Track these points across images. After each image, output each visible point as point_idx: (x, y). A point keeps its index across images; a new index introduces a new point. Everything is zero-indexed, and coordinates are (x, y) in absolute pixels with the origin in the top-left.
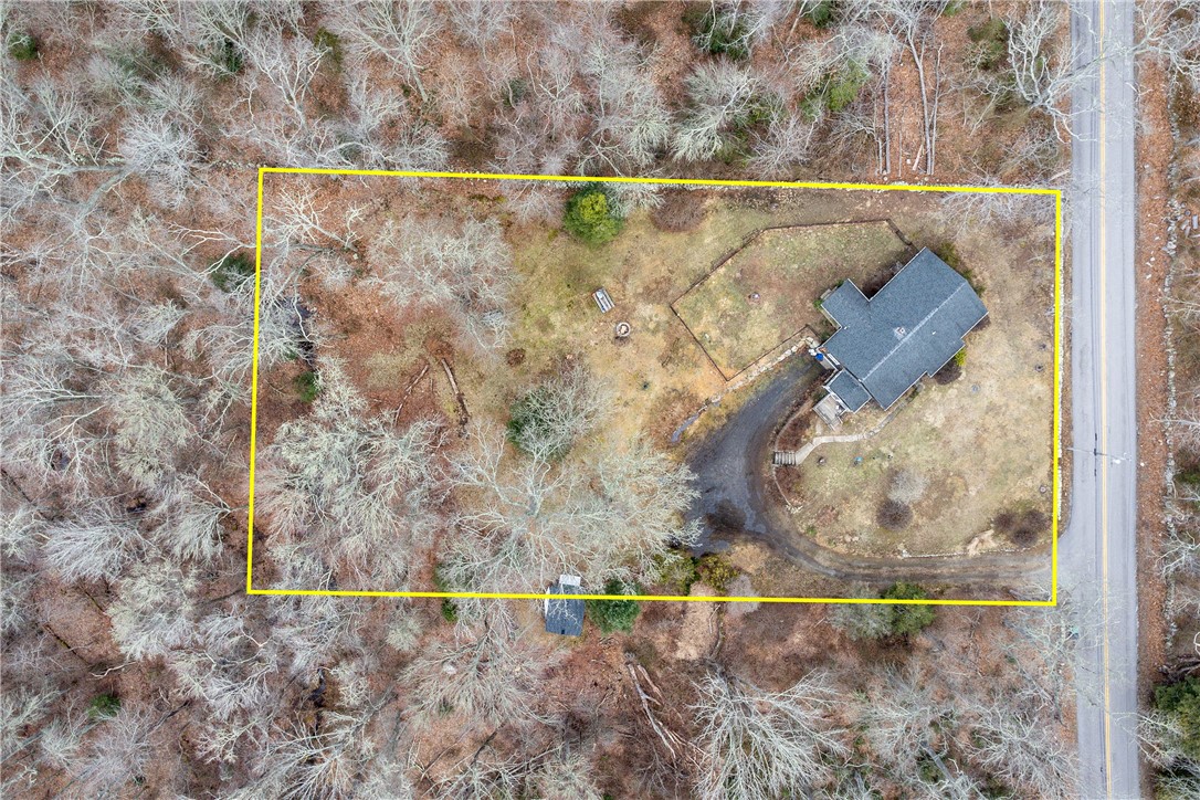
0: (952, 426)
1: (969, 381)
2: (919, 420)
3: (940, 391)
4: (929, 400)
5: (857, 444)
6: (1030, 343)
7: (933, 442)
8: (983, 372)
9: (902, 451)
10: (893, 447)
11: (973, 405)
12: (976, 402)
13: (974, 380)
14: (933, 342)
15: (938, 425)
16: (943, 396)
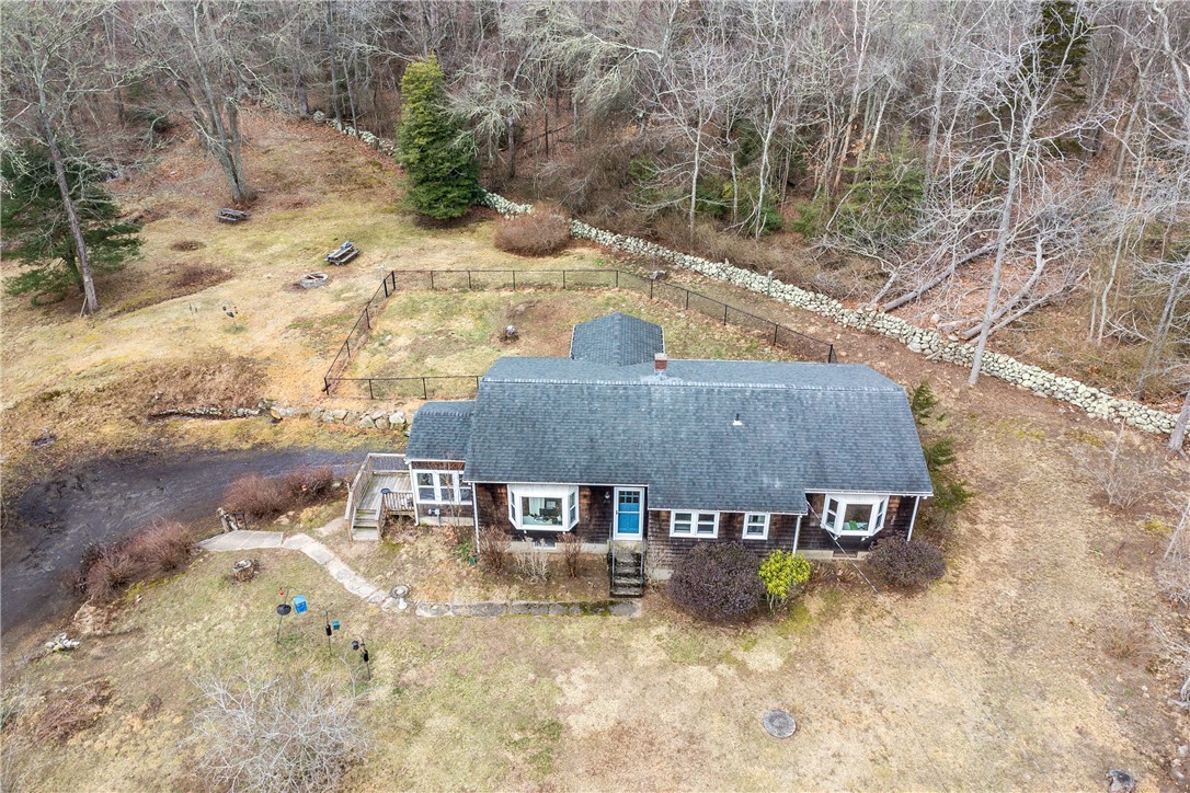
0: (612, 762)
1: (777, 690)
2: (543, 669)
3: (670, 650)
4: (619, 648)
5: (353, 603)
6: (1066, 738)
7: (517, 758)
8: (839, 703)
9: (417, 710)
10: (412, 674)
11: (735, 759)
12: (751, 759)
13: (792, 695)
14: (718, 440)
15: (579, 724)
16: (663, 668)
